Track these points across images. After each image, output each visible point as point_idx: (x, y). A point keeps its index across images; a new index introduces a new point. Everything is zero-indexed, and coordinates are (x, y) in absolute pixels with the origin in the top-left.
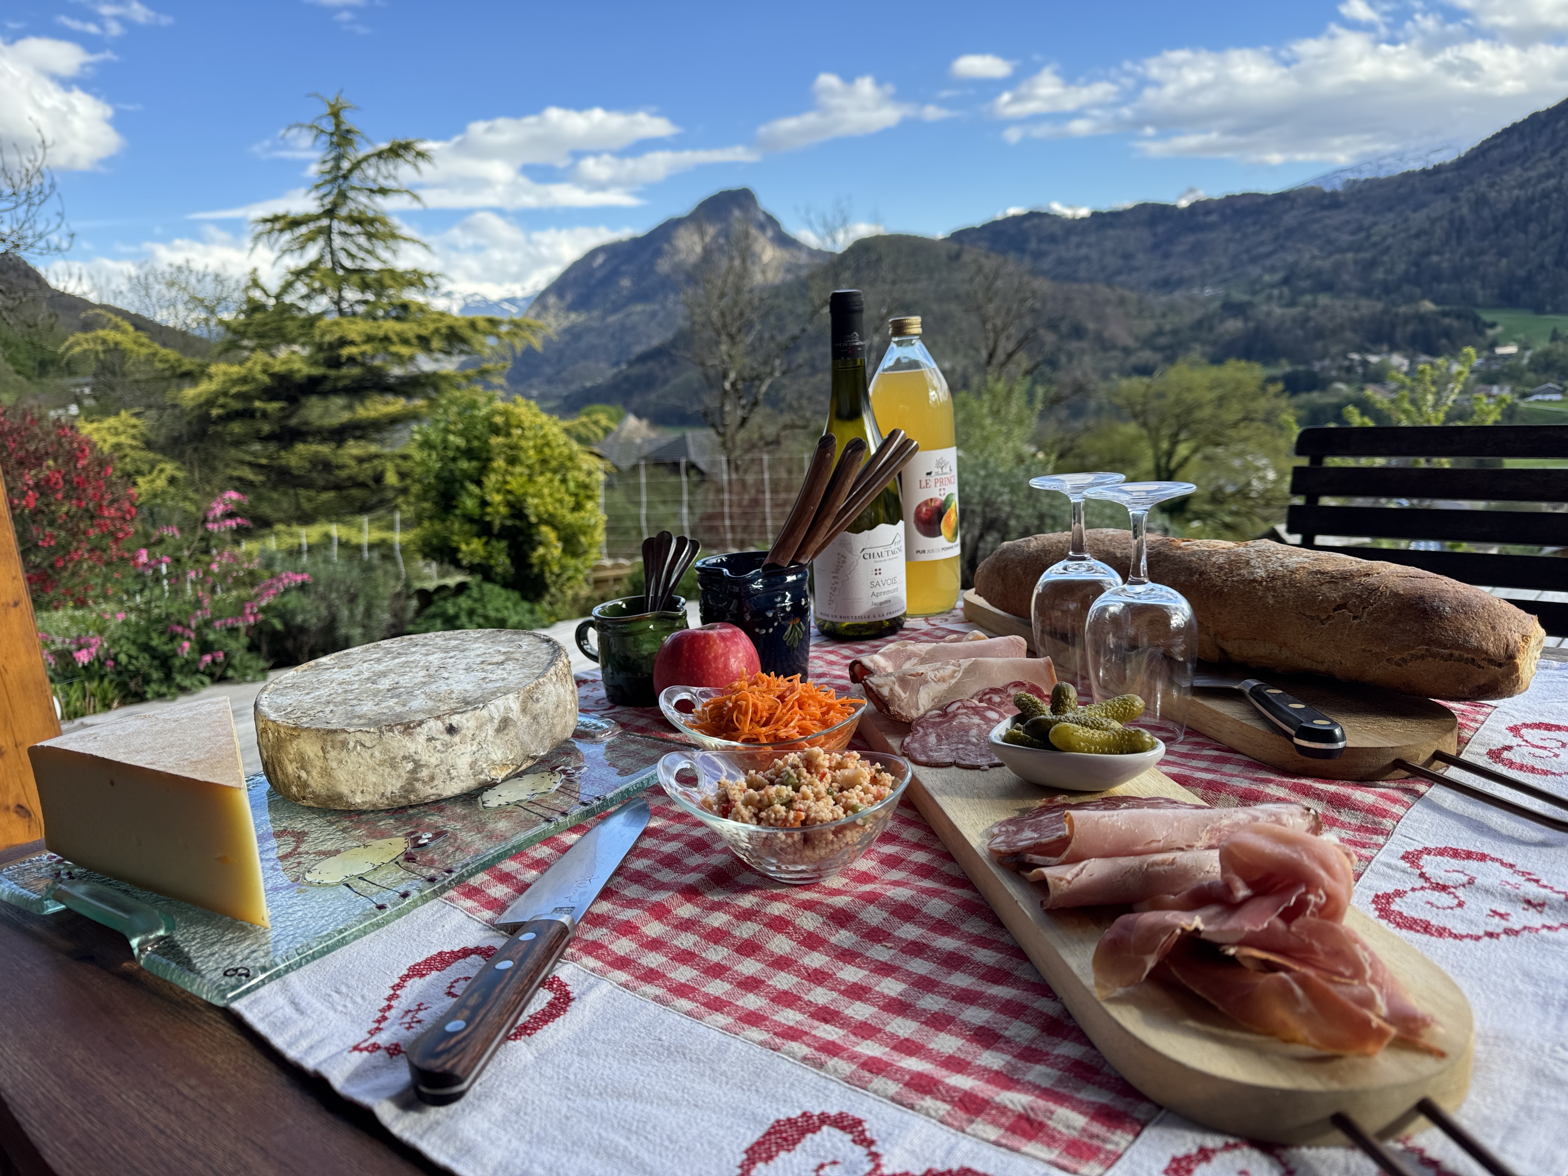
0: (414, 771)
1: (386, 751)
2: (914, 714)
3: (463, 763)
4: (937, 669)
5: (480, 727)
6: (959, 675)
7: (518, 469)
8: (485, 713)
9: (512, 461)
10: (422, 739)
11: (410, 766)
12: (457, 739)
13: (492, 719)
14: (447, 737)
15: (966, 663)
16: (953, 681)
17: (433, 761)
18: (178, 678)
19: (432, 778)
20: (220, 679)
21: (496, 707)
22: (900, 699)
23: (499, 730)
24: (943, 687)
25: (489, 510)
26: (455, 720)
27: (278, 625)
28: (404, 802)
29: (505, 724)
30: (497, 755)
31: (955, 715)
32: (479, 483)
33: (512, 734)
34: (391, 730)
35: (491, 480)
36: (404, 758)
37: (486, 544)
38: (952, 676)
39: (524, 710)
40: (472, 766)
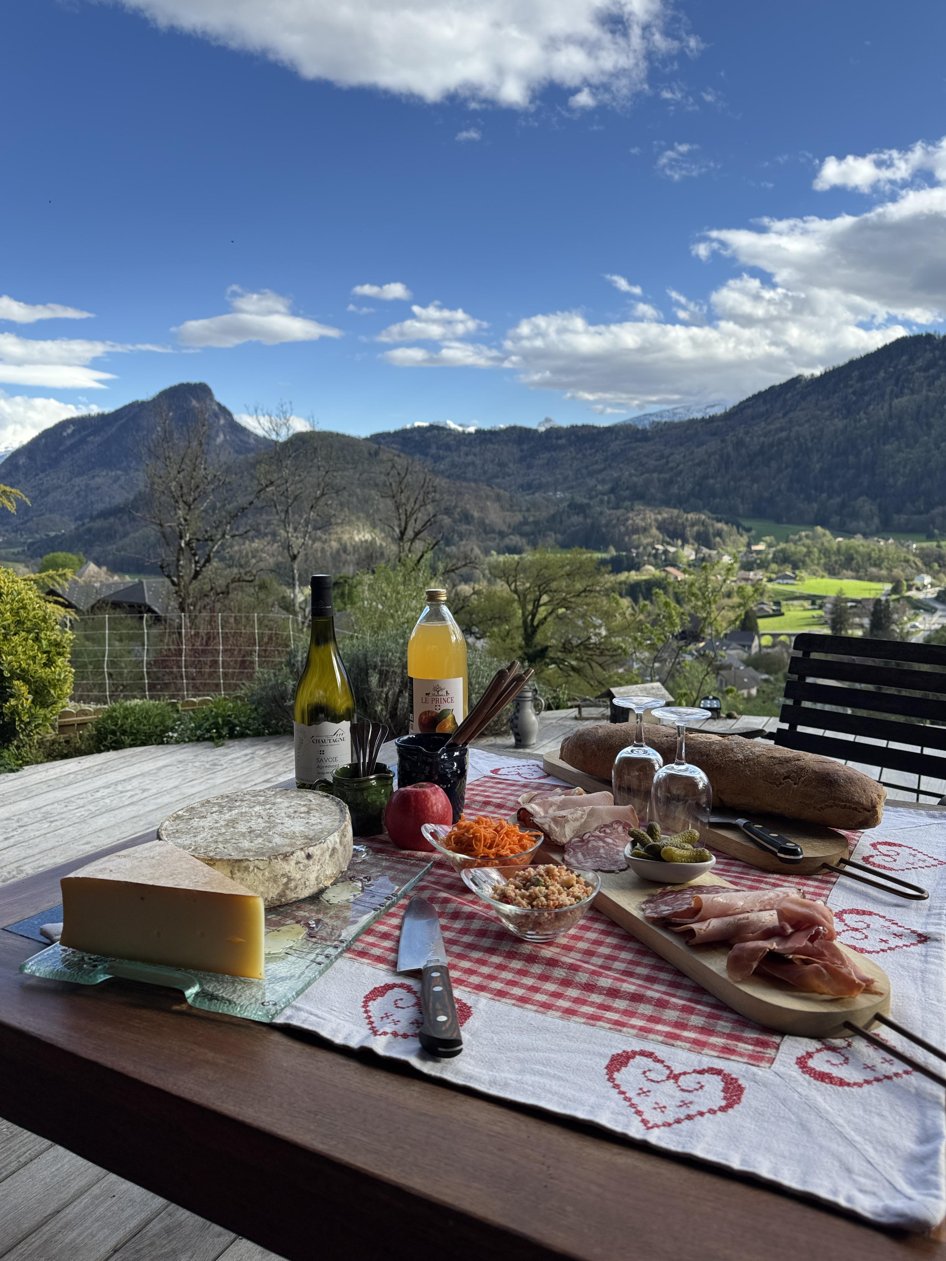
0: (286, 884)
1: (272, 871)
2: (564, 841)
3: (313, 877)
4: (572, 813)
5: (322, 855)
6: (585, 817)
8: (325, 845)
10: (293, 863)
11: (285, 880)
12: (311, 862)
13: (328, 849)
14: (306, 861)
15: (587, 809)
16: (583, 820)
17: (298, 876)
19: (296, 887)
21: (330, 841)
22: (555, 832)
23: (331, 856)
24: (578, 824)
26: (311, 850)
28: (278, 903)
29: (332, 852)
30: (328, 871)
31: (589, 841)
33: (336, 858)
34: (276, 858)
36: (283, 875)
38: (582, 818)
39: (341, 843)
40: (317, 878)
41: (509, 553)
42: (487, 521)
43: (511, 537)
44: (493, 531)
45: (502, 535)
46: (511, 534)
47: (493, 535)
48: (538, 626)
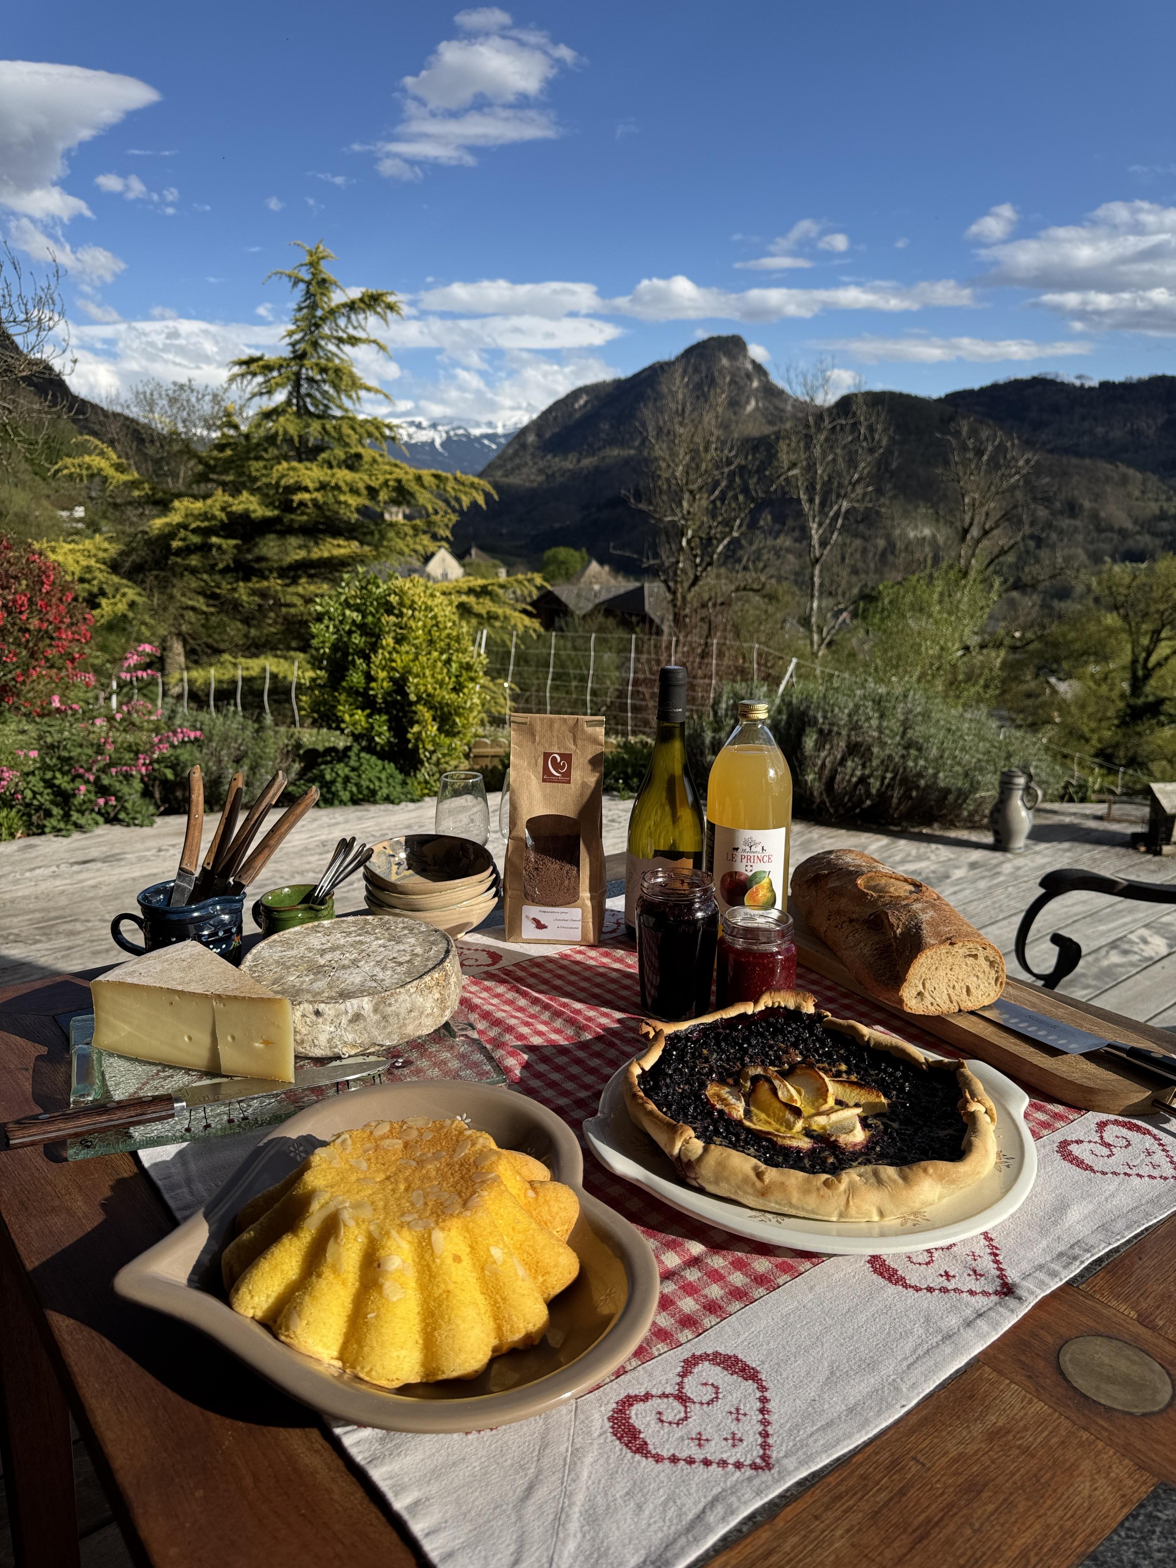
3: (323, 1038)
7: (405, 648)
9: (399, 640)
14: (314, 1018)
18: (75, 816)
20: (112, 820)
25: (373, 685)
27: (169, 774)
30: (349, 1038)
32: (367, 659)
35: (377, 659)
37: (369, 716)
41: (1131, 561)
42: (1103, 514)
43: (1138, 537)
44: (1111, 529)
45: (1123, 533)
46: (1138, 533)
47: (1109, 534)
48: (1153, 669)
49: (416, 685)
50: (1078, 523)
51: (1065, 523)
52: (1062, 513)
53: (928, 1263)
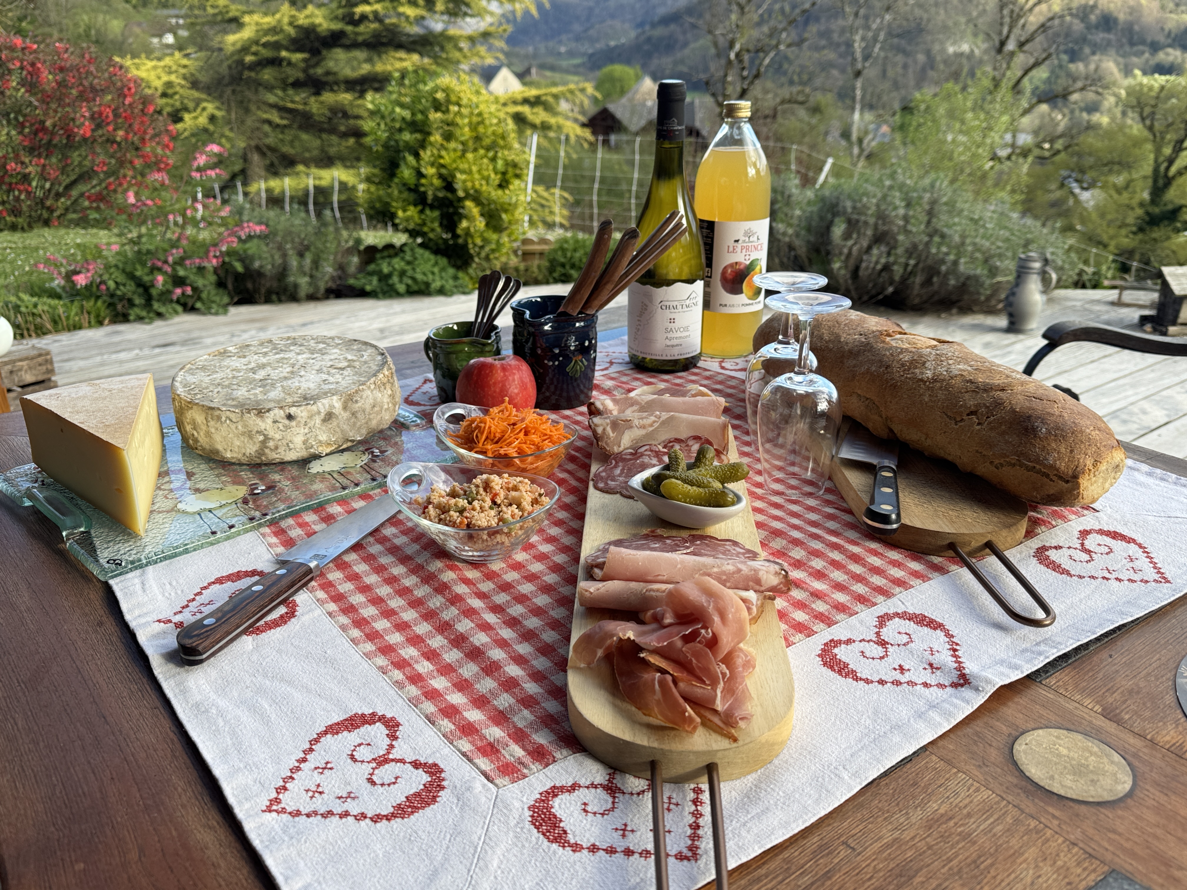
0: (264, 442)
1: (245, 426)
2: (616, 449)
3: (298, 440)
4: (642, 419)
5: (311, 417)
6: (656, 425)
7: (452, 145)
8: (314, 408)
9: (448, 137)
10: (269, 421)
11: (261, 438)
12: (294, 423)
13: (319, 413)
14: (287, 422)
15: (665, 416)
16: (651, 429)
17: (277, 436)
18: (156, 305)
19: (277, 448)
20: (189, 308)
21: (323, 404)
22: (608, 437)
23: (324, 421)
24: (643, 432)
25: (423, 181)
26: (293, 410)
27: (239, 267)
28: (258, 461)
29: (329, 416)
30: (323, 437)
31: (642, 455)
32: (417, 155)
33: (335, 424)
34: (249, 413)
35: (426, 155)
36: (258, 432)
37: (421, 212)
38: (651, 425)
39: (345, 408)
40: (305, 442)
41: (1161, 74)
42: (1136, 28)
43: (1170, 50)
44: (1143, 42)
45: (1155, 47)
46: (1170, 46)
47: (1141, 48)
48: (1174, 177)
49: (464, 181)
50: (1112, 37)
51: (1100, 36)
52: (1097, 27)
53: (882, 658)
